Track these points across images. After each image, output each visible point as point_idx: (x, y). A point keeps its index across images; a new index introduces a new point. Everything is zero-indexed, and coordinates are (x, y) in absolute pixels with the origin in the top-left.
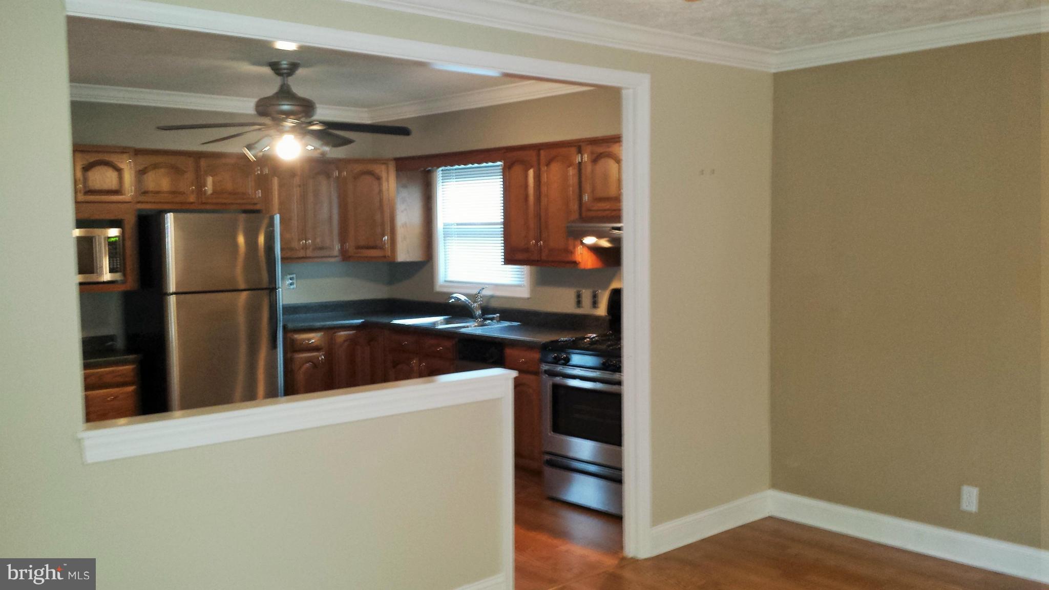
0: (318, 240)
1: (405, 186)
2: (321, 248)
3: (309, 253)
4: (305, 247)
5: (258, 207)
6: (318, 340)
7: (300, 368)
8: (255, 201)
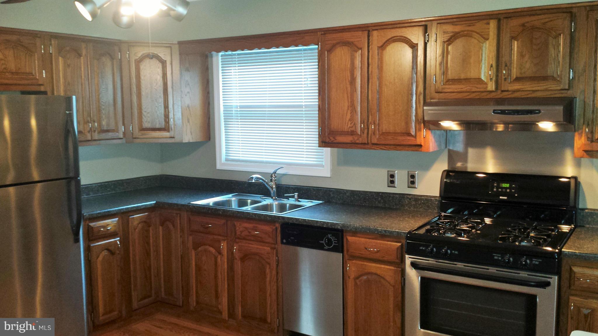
0: (104, 123)
1: (187, 70)
2: (108, 131)
3: (96, 136)
4: (91, 131)
5: (42, 89)
6: (115, 226)
7: (98, 257)
8: (40, 83)
